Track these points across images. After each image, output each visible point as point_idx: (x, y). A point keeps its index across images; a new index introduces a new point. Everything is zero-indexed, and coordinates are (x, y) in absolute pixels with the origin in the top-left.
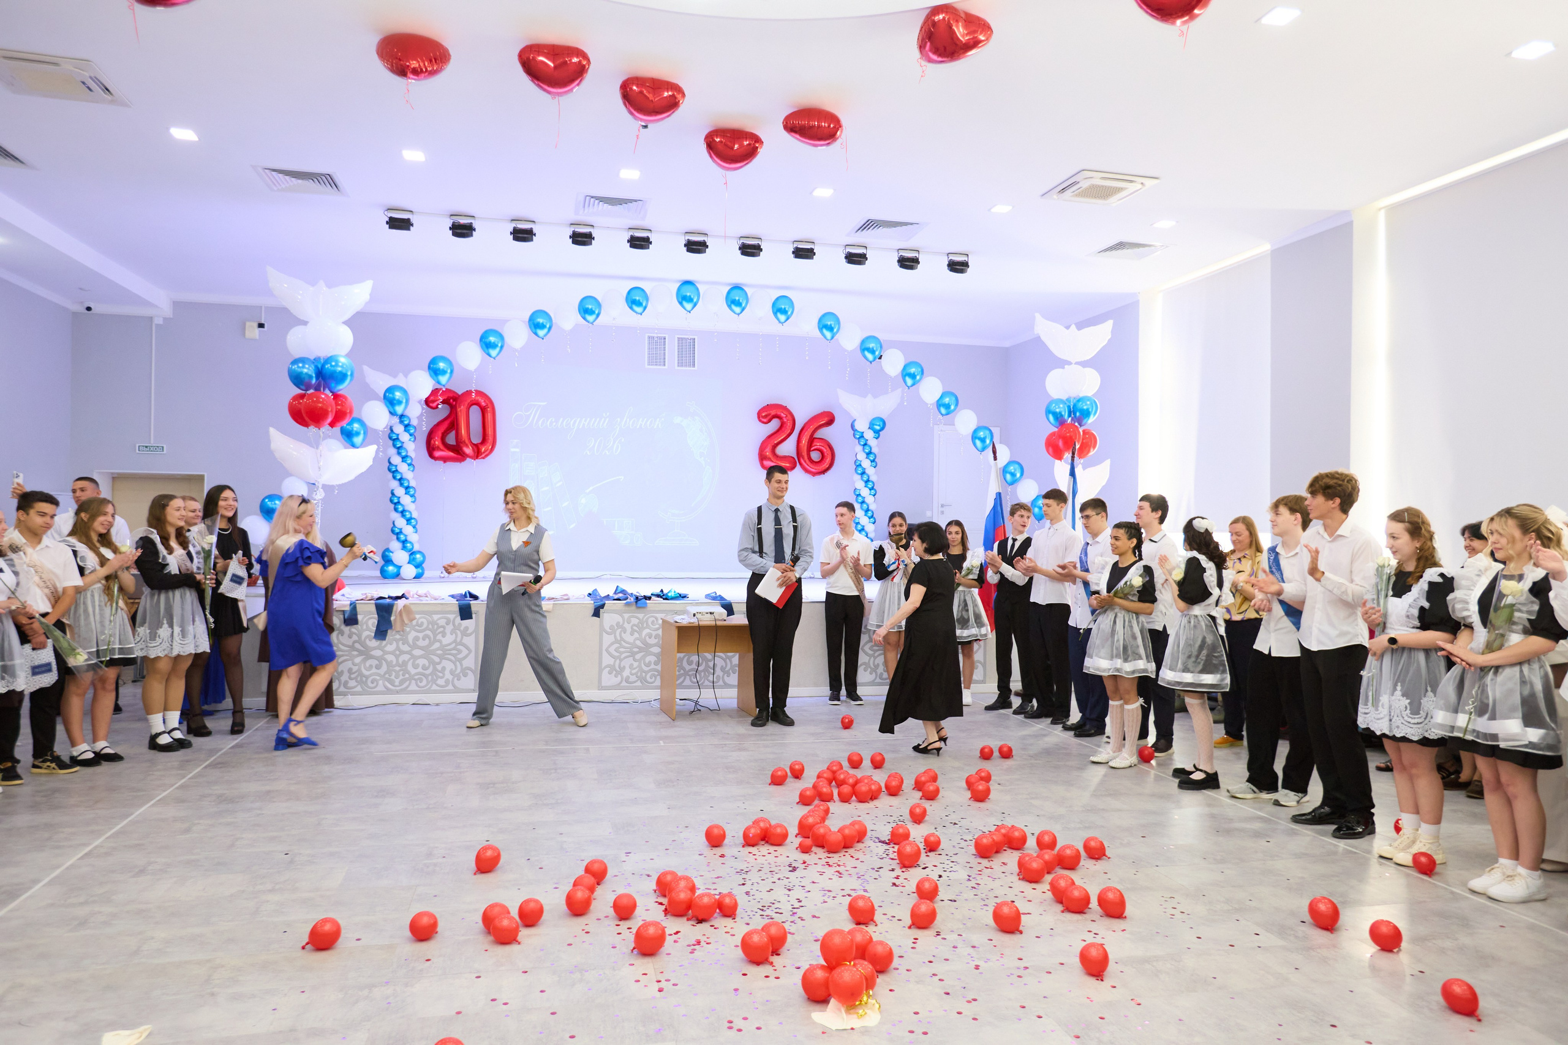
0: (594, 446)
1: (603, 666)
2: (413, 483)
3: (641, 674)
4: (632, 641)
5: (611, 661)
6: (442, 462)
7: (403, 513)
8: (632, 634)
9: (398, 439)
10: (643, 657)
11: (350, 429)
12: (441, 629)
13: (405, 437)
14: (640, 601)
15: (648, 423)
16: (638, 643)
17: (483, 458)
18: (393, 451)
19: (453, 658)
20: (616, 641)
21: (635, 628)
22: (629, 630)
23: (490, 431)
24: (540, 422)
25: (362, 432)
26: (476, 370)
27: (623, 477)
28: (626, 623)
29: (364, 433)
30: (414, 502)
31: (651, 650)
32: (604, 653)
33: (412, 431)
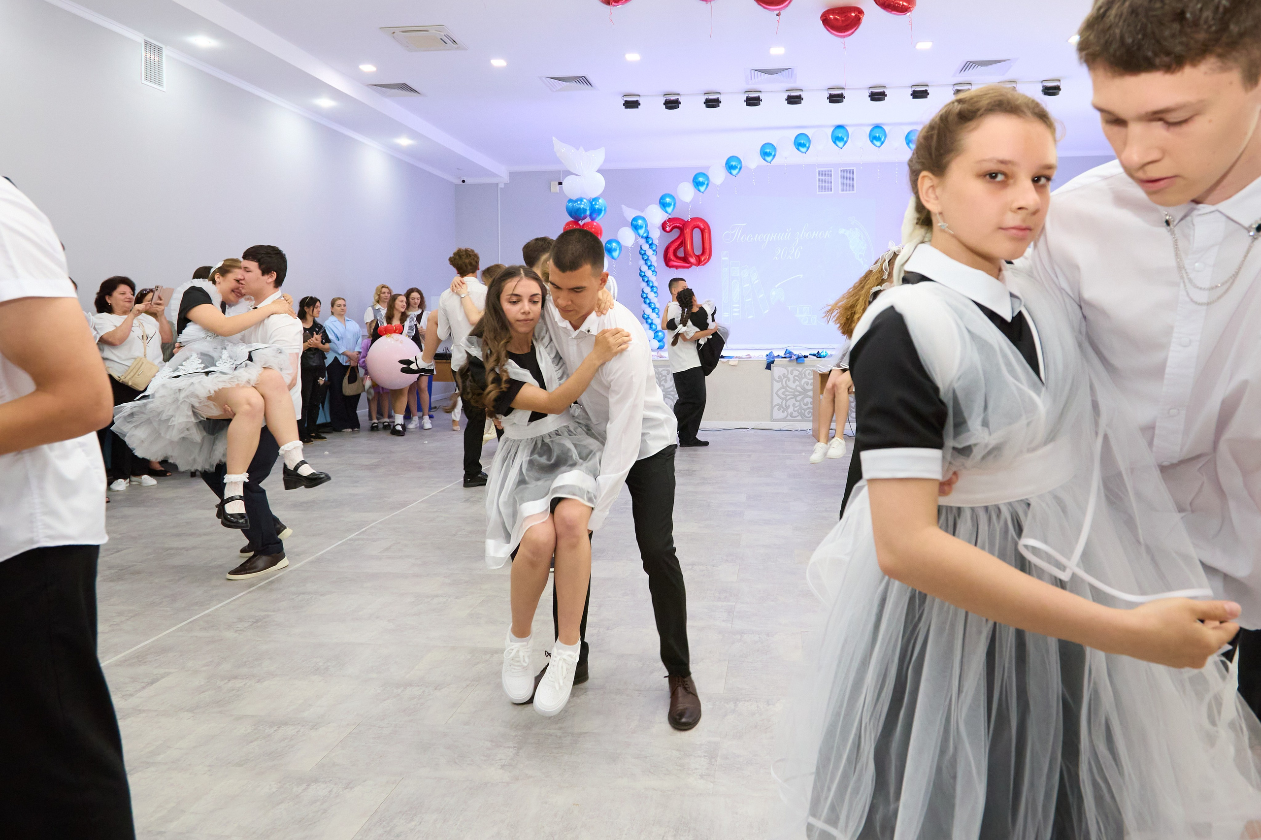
0: (781, 252)
1: (774, 404)
2: (656, 284)
3: (801, 411)
4: (794, 387)
5: (779, 401)
6: (675, 269)
7: (649, 304)
8: (794, 382)
9: (645, 254)
10: (803, 399)
11: (611, 247)
12: (664, 378)
13: (650, 252)
14: (800, 359)
15: (820, 234)
16: (799, 389)
17: (703, 265)
18: (642, 262)
19: (672, 398)
20: (783, 387)
21: (796, 378)
22: (792, 379)
23: (707, 246)
24: (742, 238)
25: (618, 249)
26: (690, 202)
27: (802, 275)
28: (789, 374)
29: (619, 249)
30: (657, 297)
31: (808, 393)
32: (775, 395)
33: (654, 248)
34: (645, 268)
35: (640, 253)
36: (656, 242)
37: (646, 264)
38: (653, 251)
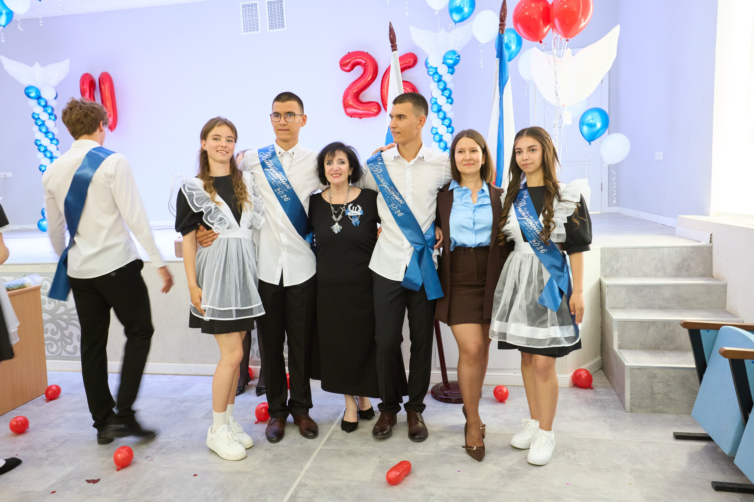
9: (39, 118)
34: (40, 136)
35: (33, 118)
36: (52, 103)
37: (40, 130)
38: (50, 115)
